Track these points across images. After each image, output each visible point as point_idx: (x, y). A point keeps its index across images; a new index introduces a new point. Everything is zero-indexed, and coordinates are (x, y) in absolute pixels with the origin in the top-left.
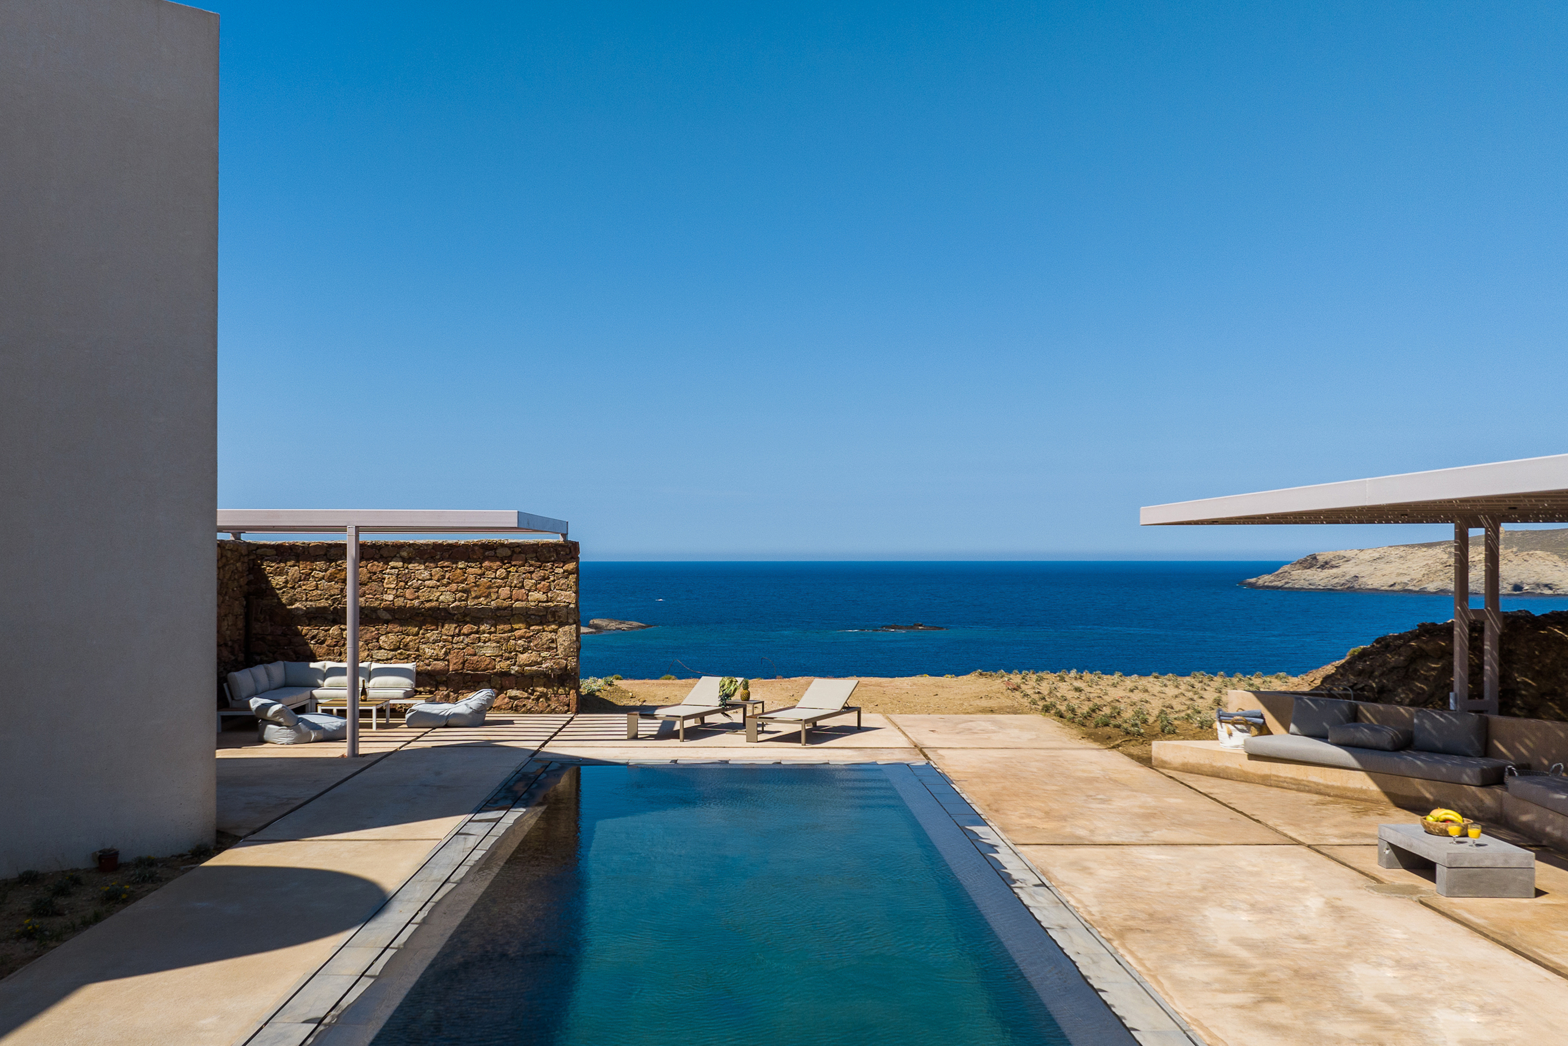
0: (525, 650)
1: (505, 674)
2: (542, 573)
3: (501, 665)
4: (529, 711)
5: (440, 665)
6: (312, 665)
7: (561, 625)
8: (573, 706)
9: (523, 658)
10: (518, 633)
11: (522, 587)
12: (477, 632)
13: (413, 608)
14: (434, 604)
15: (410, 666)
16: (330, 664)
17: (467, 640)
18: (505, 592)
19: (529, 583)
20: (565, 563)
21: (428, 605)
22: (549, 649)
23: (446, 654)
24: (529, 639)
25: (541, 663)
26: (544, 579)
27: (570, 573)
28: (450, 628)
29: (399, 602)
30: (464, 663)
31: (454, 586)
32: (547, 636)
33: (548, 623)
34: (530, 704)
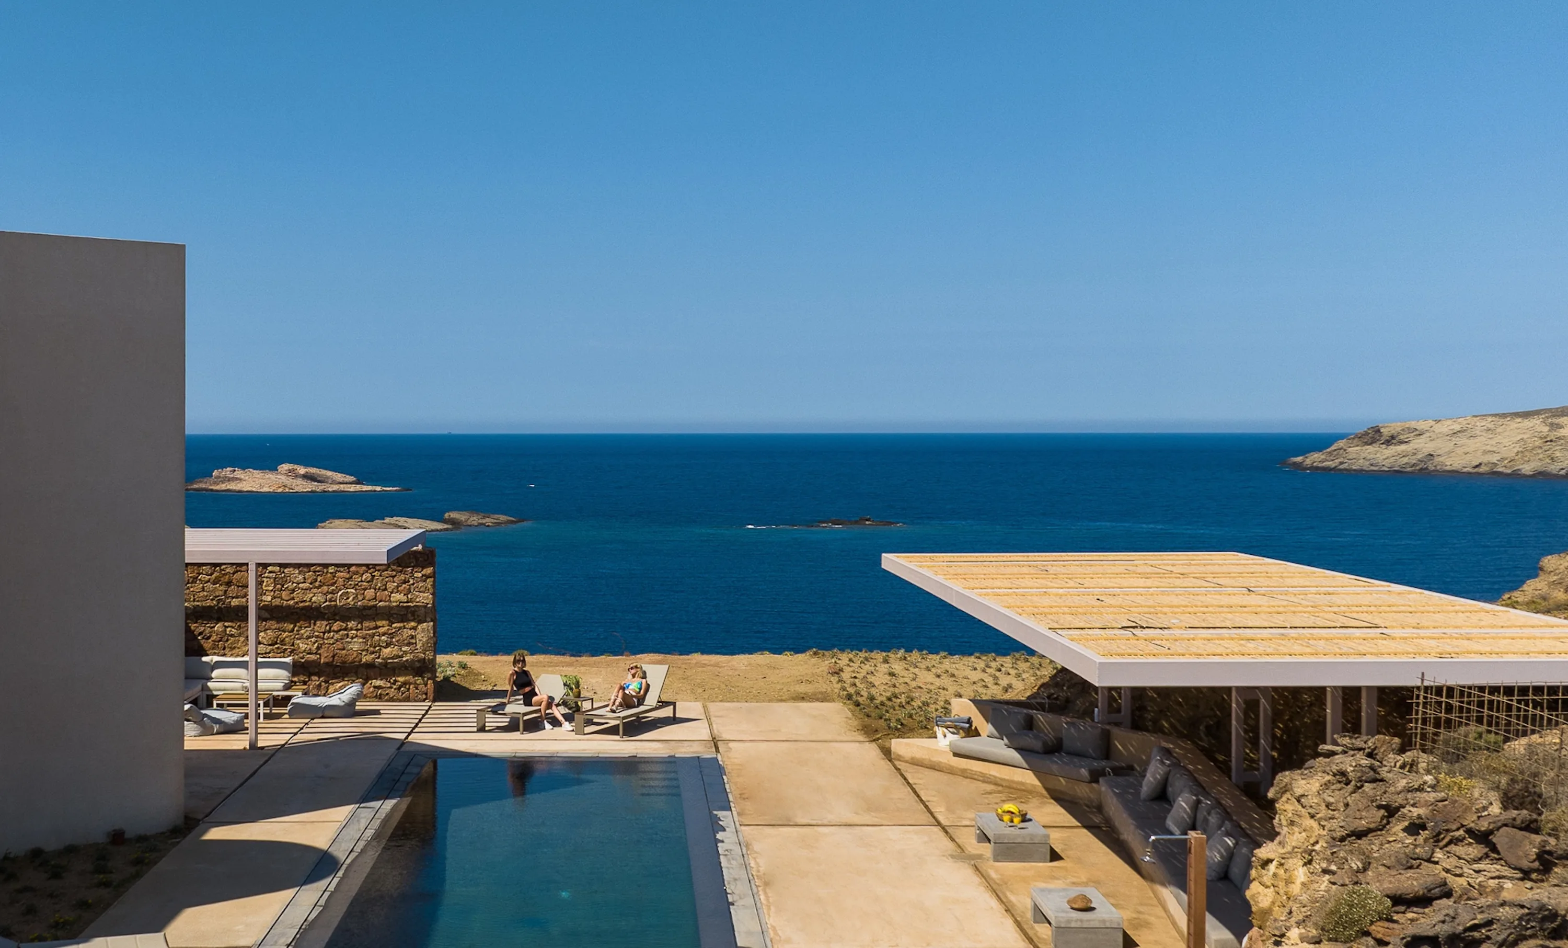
0: (388, 645)
1: (370, 666)
2: (403, 577)
3: (367, 658)
4: (392, 700)
5: (313, 657)
6: (204, 659)
7: (420, 622)
8: (431, 695)
9: (386, 652)
10: (381, 630)
11: (386, 589)
12: (345, 629)
13: (289, 606)
14: (307, 604)
15: (288, 660)
16: (216, 658)
17: (336, 636)
18: (370, 593)
19: (391, 586)
20: (423, 568)
21: (301, 605)
22: (409, 644)
23: (318, 648)
24: (392, 636)
25: (402, 656)
26: (405, 582)
27: (428, 577)
28: (321, 625)
29: (277, 602)
30: (333, 656)
31: (325, 588)
32: (407, 633)
33: (408, 621)
34: (392, 692)
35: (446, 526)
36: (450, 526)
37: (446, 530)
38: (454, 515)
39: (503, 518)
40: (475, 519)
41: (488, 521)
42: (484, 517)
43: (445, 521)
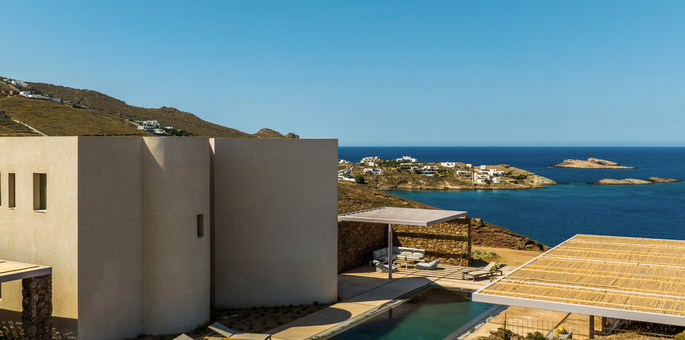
0: (455, 248)
1: (449, 254)
2: (459, 227)
3: (448, 251)
4: (455, 265)
5: (433, 250)
6: (399, 248)
7: (464, 241)
8: (467, 265)
9: (454, 250)
10: (453, 243)
11: (454, 230)
12: (442, 242)
13: (426, 234)
14: (431, 233)
15: (423, 250)
16: (404, 248)
17: (440, 244)
18: (449, 231)
19: (456, 229)
21: (430, 233)
22: (461, 248)
23: (434, 247)
24: (456, 245)
25: (458, 252)
26: (460, 228)
27: (467, 227)
28: (435, 240)
29: (422, 232)
30: (439, 250)
31: (436, 229)
32: (460, 244)
33: (461, 241)
34: (456, 262)
35: (649, 182)
36: (651, 182)
37: (649, 184)
38: (653, 178)
39: (673, 180)
40: (661, 180)
41: (667, 181)
42: (665, 179)
43: (649, 181)
